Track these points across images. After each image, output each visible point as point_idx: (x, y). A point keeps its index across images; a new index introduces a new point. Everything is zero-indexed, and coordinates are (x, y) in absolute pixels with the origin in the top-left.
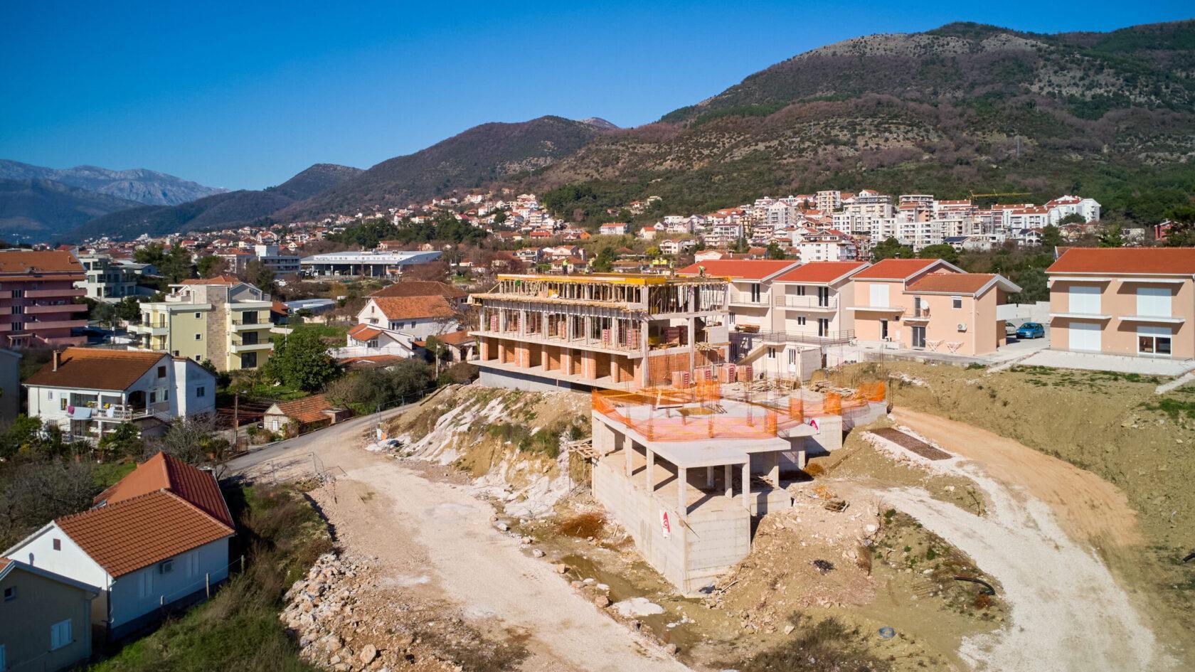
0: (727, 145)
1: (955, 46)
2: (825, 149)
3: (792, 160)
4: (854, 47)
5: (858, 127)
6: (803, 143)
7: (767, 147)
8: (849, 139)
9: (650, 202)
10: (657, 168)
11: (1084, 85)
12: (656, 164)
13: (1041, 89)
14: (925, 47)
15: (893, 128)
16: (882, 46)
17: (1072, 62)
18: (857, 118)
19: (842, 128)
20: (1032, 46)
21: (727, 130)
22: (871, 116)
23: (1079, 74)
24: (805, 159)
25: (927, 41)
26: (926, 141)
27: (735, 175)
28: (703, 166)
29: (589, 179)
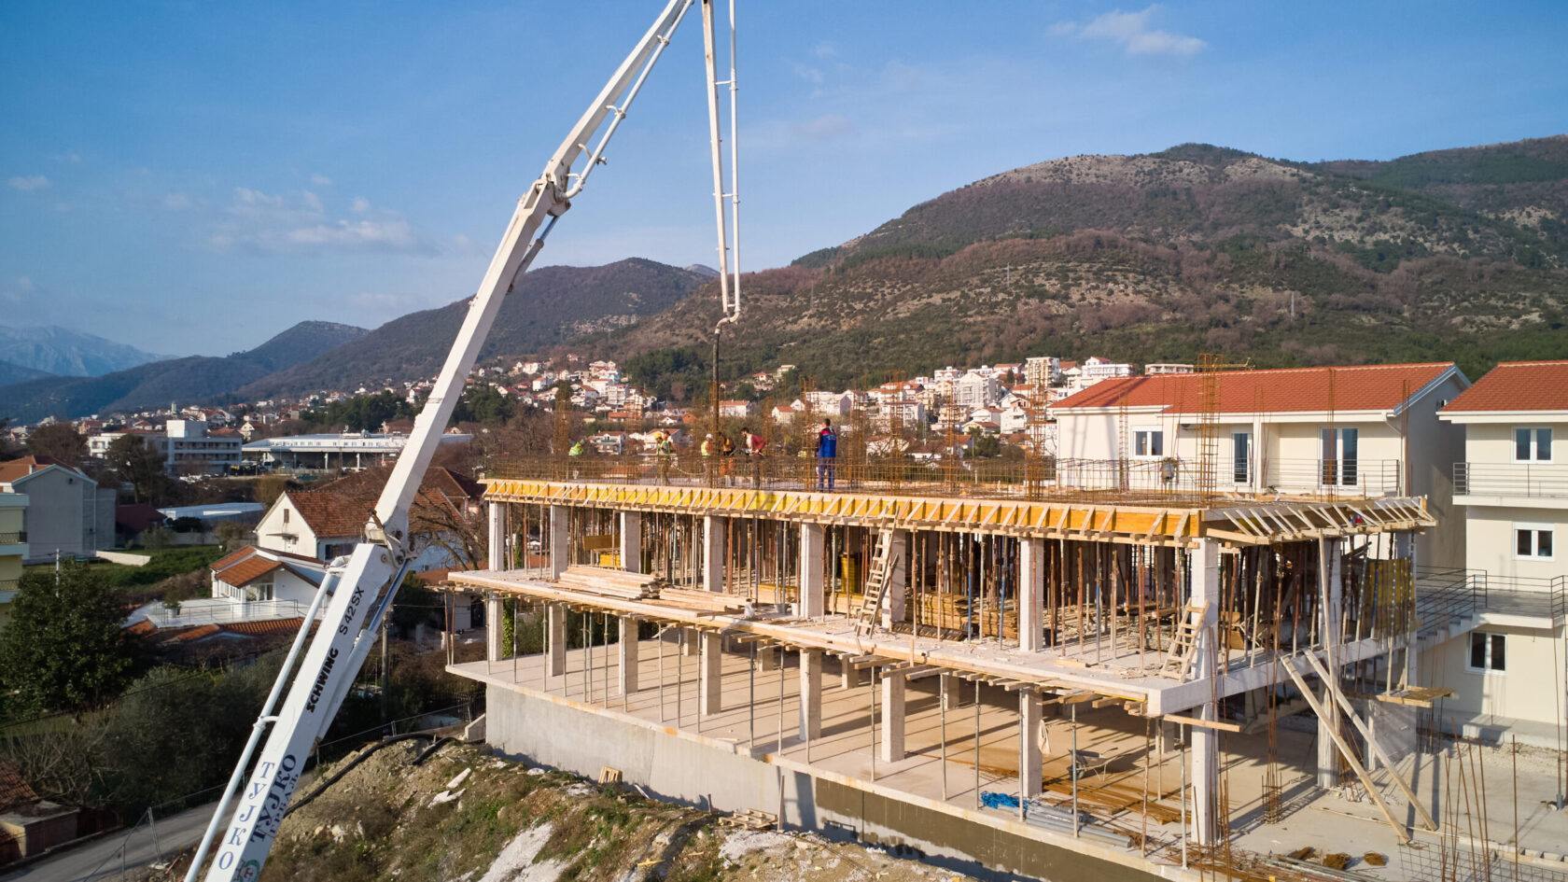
0: (888, 297)
1: (1191, 172)
2: (1026, 304)
3: (980, 319)
4: (1056, 171)
5: (1071, 275)
6: (996, 295)
7: (944, 300)
8: (1059, 291)
9: (784, 374)
10: (789, 327)
11: (1363, 228)
12: (787, 322)
13: (1307, 232)
14: (1150, 173)
15: (1120, 278)
16: (1093, 171)
17: (1347, 197)
18: (1068, 262)
19: (1049, 276)
20: (1293, 175)
21: (887, 276)
22: (1089, 260)
23: (1356, 214)
24: (998, 317)
25: (1153, 166)
26: (1165, 296)
27: (902, 336)
28: (854, 325)
29: (691, 342)
